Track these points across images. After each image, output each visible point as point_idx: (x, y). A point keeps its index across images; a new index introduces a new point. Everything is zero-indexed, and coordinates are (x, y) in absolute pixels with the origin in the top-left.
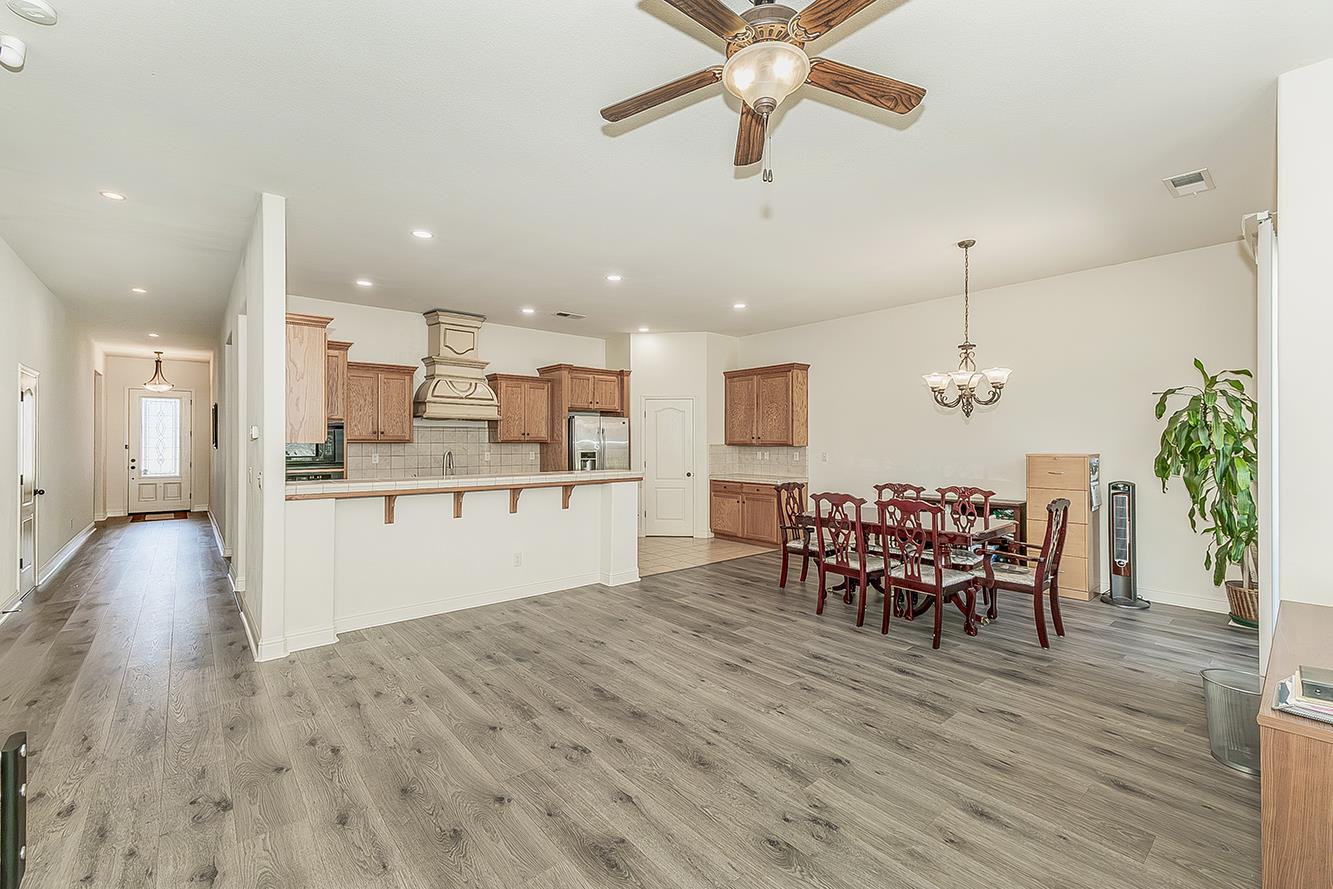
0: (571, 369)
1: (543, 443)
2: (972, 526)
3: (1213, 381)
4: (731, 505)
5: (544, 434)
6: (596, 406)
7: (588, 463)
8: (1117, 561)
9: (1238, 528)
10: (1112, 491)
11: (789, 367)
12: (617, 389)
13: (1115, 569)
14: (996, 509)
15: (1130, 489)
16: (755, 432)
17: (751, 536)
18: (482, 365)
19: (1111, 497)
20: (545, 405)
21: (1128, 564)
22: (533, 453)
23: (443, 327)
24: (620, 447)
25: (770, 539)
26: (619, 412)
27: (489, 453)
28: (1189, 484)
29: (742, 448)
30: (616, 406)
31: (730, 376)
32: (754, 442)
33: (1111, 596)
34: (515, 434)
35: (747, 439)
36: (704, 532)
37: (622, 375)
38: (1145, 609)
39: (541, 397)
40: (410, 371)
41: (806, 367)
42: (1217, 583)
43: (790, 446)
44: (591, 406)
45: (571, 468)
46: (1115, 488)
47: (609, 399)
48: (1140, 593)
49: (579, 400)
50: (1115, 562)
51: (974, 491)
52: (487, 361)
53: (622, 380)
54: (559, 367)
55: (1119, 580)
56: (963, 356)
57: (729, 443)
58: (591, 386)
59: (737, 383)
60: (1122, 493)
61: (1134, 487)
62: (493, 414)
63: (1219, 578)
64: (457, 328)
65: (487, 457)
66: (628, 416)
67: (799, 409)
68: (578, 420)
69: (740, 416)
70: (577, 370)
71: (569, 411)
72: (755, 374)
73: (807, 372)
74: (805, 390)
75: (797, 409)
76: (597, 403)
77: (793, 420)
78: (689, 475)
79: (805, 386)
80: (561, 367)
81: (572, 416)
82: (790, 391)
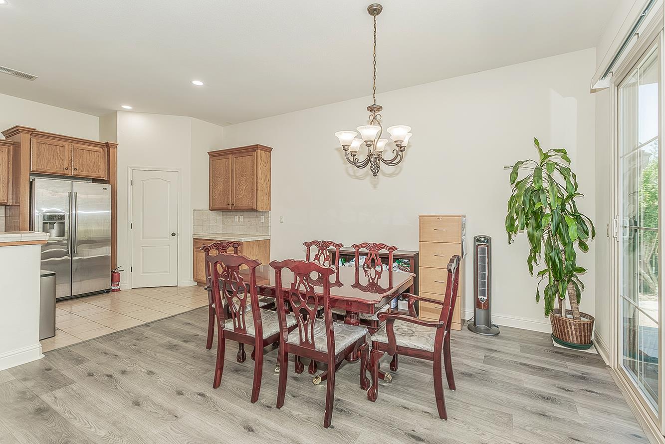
0: (32, 132)
2: (379, 277)
3: (546, 156)
6: (74, 173)
7: (54, 226)
8: (480, 297)
9: (565, 271)
10: (477, 243)
11: (255, 148)
12: (100, 158)
13: (478, 304)
14: (398, 259)
15: (488, 240)
16: (230, 200)
19: (476, 247)
20: (3, 169)
21: (487, 300)
26: (105, 179)
28: (531, 237)
29: (225, 213)
30: (102, 174)
31: (214, 155)
32: (230, 207)
33: (475, 324)
35: (225, 205)
36: (187, 281)
37: (108, 148)
38: (497, 334)
41: (269, 150)
42: (547, 313)
43: (255, 211)
44: (66, 172)
45: (31, 229)
46: (478, 241)
48: (494, 322)
50: (478, 299)
51: (381, 246)
53: (107, 151)
54: (16, 130)
55: (481, 313)
56: (371, 118)
57: (212, 209)
58: (67, 154)
60: (483, 244)
61: (490, 239)
63: (549, 309)
66: (113, 183)
67: (262, 181)
68: (39, 182)
69: (220, 187)
70: (46, 135)
71: (31, 174)
72: (231, 154)
73: (270, 152)
74: (268, 167)
75: (261, 181)
76: (75, 169)
77: (257, 190)
78: (173, 235)
79: (268, 164)
80: (18, 130)
81: (34, 180)
82: (255, 167)
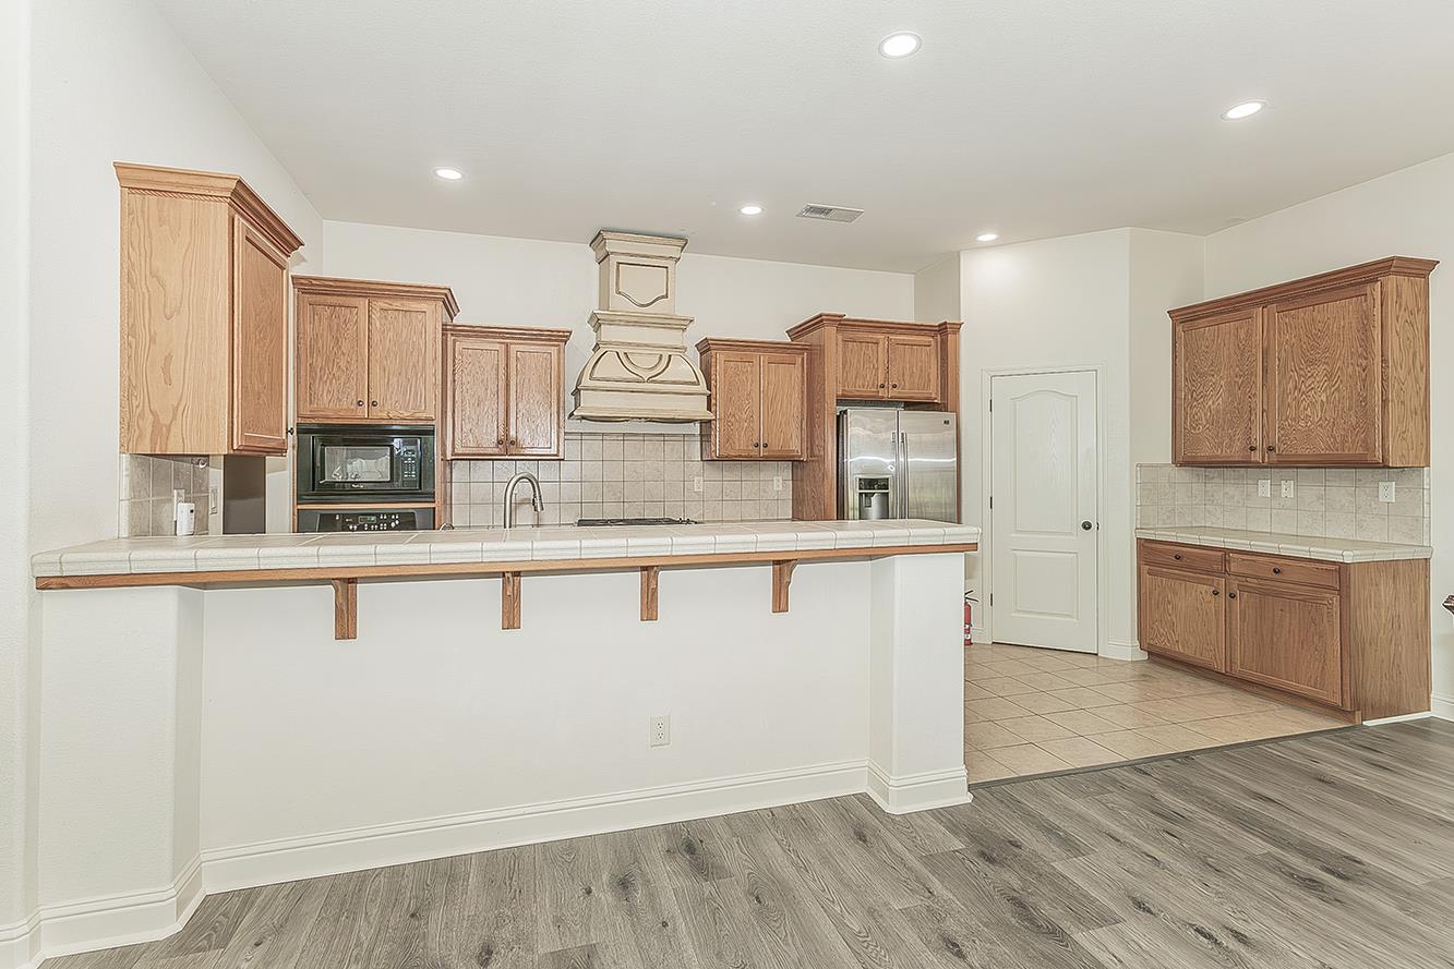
0: (841, 323)
1: (796, 463)
4: (1193, 599)
5: (795, 446)
6: (893, 393)
7: (874, 500)
11: (1385, 267)
12: (933, 356)
16: (1257, 435)
17: (1256, 676)
18: (683, 324)
20: (796, 395)
22: (779, 482)
23: (614, 259)
24: (942, 470)
25: (1323, 695)
26: (938, 402)
27: (702, 480)
30: (933, 392)
31: (1186, 318)
32: (1257, 457)
34: (742, 445)
35: (1236, 452)
36: (1123, 646)
37: (944, 333)
39: (789, 379)
40: (562, 337)
41: (1420, 270)
43: (1374, 466)
44: (882, 393)
47: (919, 376)
49: (860, 382)
52: (690, 316)
53: (944, 343)
54: (818, 322)
57: (1184, 462)
58: (882, 356)
59: (1206, 331)
62: (697, 408)
64: (639, 262)
65: (698, 484)
66: (956, 410)
67: (1402, 373)
68: (854, 415)
69: (1216, 401)
70: (854, 325)
71: (840, 402)
72: (1257, 304)
73: (1425, 277)
74: (1420, 325)
75: (1398, 373)
76: (894, 386)
77: (1385, 402)
78: (1087, 526)
79: (1420, 317)
80: (822, 321)
81: (845, 412)
82: (1377, 333)
